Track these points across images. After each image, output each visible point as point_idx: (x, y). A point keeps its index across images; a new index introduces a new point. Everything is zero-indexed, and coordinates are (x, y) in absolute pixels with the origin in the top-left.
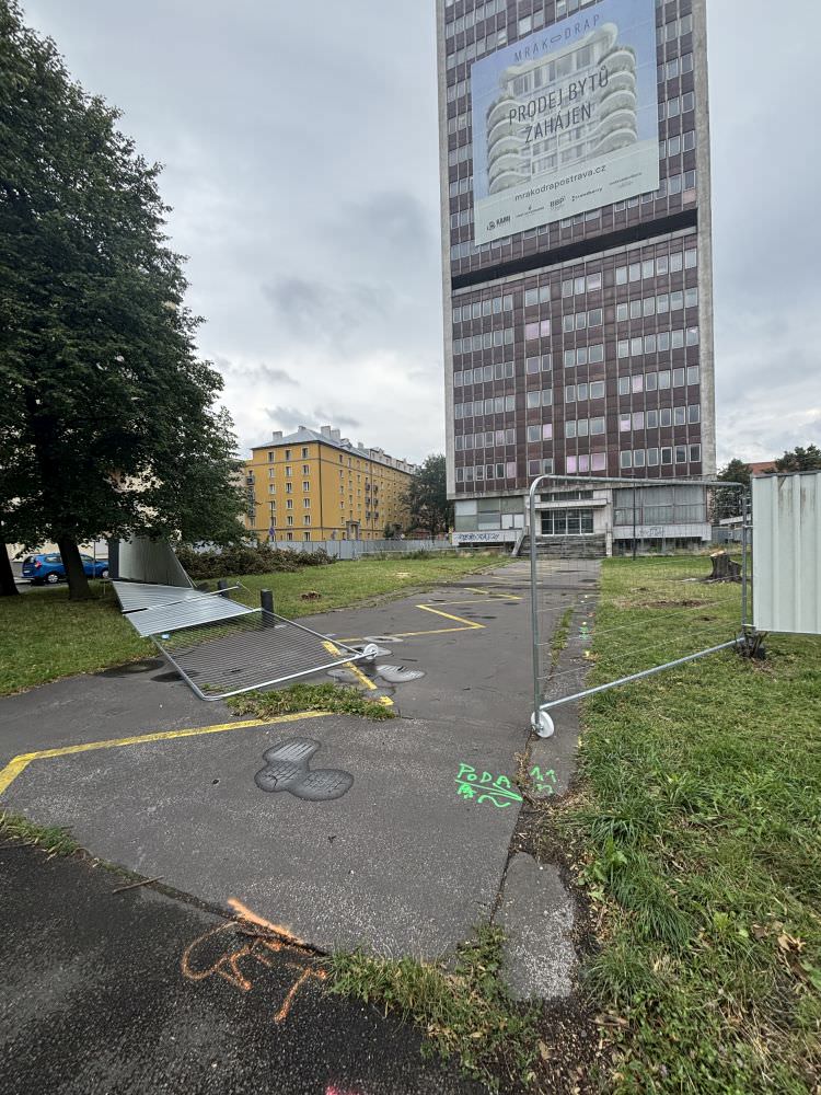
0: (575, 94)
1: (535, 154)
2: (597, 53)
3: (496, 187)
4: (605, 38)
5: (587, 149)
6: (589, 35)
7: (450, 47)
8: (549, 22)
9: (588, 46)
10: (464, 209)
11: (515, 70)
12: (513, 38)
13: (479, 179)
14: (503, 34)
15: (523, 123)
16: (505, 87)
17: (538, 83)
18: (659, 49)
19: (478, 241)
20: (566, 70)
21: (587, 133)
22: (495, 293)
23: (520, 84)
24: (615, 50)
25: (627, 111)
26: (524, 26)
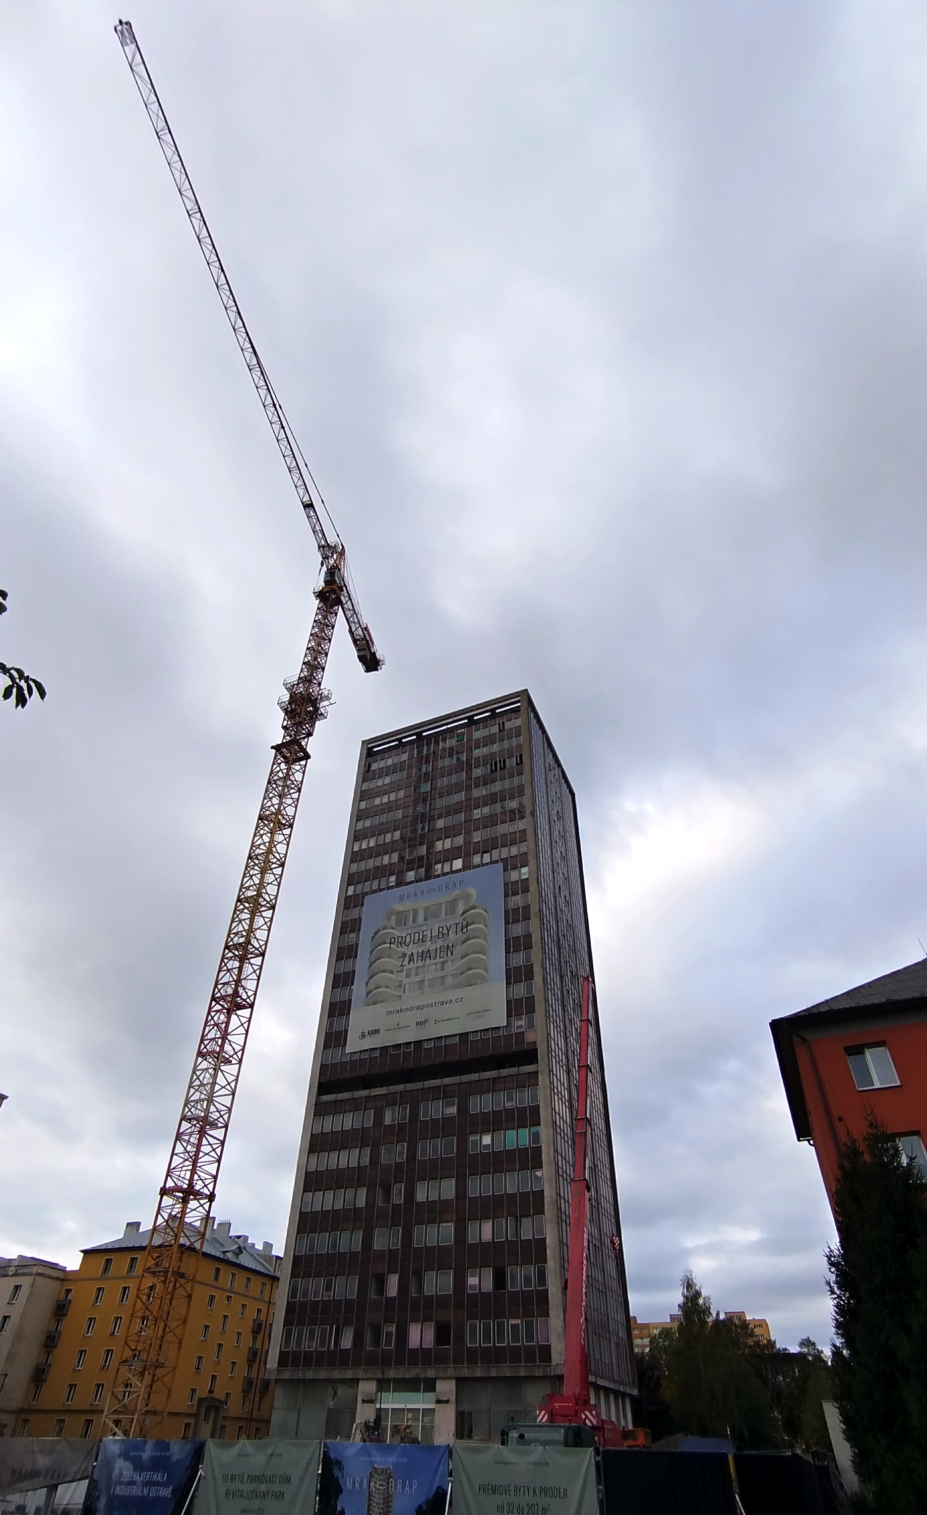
0: (443, 935)
1: (408, 976)
2: (461, 908)
3: (372, 1000)
4: (467, 897)
5: (449, 980)
6: (456, 893)
7: (349, 879)
8: (428, 877)
9: (454, 901)
10: (341, 1014)
11: (399, 907)
12: (400, 883)
13: (358, 989)
14: (393, 879)
15: (400, 949)
16: (389, 919)
17: (415, 920)
18: (507, 912)
19: (348, 1050)
20: (437, 916)
21: (449, 967)
22: (356, 1106)
23: (401, 919)
24: (474, 908)
25: (481, 956)
26: (411, 875)
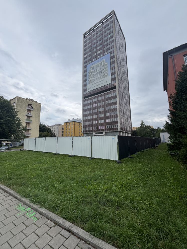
0: (100, 69)
1: (95, 78)
2: (103, 63)
3: (90, 83)
4: (104, 61)
5: (101, 77)
6: (102, 61)
7: (84, 63)
8: (97, 59)
10: (85, 86)
11: (92, 66)
13: (87, 82)
14: (91, 61)
15: (93, 73)
16: (91, 69)
17: (95, 68)
18: (111, 63)
19: (87, 91)
20: (99, 66)
21: (101, 75)
22: (89, 99)
23: (93, 68)
24: (105, 63)
25: (107, 72)
26: (94, 60)
